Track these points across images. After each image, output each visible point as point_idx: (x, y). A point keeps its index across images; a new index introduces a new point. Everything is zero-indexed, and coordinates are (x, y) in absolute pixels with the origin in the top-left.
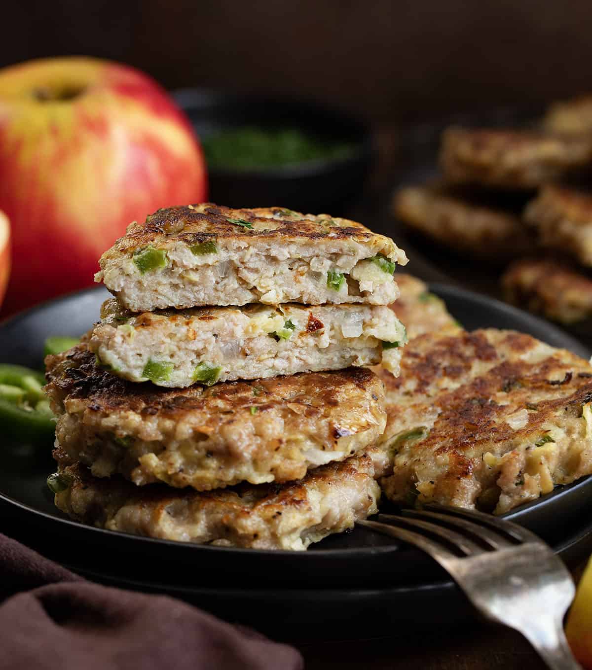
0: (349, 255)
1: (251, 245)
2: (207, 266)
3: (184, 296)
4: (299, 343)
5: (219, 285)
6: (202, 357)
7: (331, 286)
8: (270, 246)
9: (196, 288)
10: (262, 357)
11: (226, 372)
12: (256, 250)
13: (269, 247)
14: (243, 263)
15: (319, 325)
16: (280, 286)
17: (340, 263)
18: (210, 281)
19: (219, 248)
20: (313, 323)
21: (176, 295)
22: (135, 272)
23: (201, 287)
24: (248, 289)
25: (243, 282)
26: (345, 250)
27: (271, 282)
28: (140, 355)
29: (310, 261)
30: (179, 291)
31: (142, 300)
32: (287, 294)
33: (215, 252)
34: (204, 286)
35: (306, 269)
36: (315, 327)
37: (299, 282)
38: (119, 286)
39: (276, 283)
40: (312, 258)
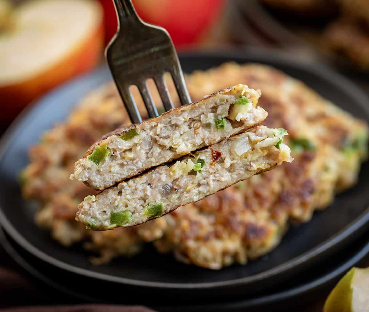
0: (222, 104)
1: (159, 123)
2: (136, 145)
3: (130, 169)
4: (211, 171)
5: (149, 154)
6: (147, 201)
7: (219, 127)
8: (170, 118)
9: (135, 161)
10: (188, 188)
11: (167, 205)
12: (163, 125)
13: (170, 120)
14: (158, 135)
15: (219, 154)
16: (187, 140)
17: (219, 111)
18: (141, 153)
19: (138, 131)
20: (215, 155)
21: (124, 170)
22: (92, 165)
23: (138, 159)
24: (167, 150)
25: (162, 147)
26: (218, 102)
27: (180, 140)
28: (105, 212)
29: (200, 118)
30: (125, 167)
31: (104, 180)
32: (194, 143)
33: (138, 134)
34: (139, 158)
35: (199, 124)
36: (217, 156)
37: (198, 133)
38: (86, 177)
39: (184, 140)
40: (201, 116)
